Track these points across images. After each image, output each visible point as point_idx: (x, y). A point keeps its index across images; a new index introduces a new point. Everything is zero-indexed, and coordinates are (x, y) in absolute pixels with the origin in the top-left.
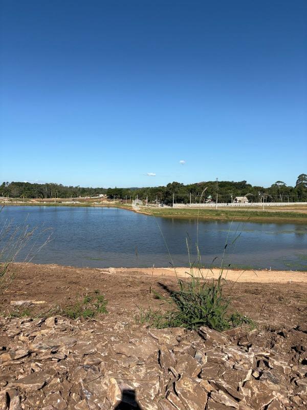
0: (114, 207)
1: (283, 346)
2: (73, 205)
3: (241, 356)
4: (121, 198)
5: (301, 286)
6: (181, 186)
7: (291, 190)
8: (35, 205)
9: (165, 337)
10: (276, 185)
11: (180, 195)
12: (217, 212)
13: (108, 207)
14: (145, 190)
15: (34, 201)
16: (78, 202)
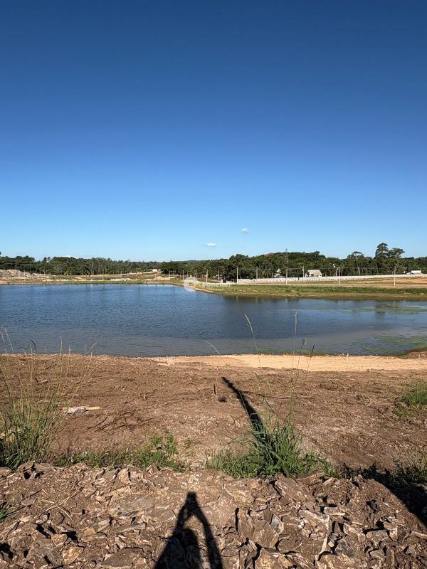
0: (170, 284)
1: (358, 501)
2: (123, 283)
3: (316, 520)
4: (177, 273)
5: (382, 375)
6: (246, 258)
7: (370, 261)
8: (81, 283)
9: (240, 494)
10: (353, 255)
11: (244, 269)
12: (287, 289)
13: (163, 284)
14: (204, 263)
15: (80, 278)
16: (129, 279)
